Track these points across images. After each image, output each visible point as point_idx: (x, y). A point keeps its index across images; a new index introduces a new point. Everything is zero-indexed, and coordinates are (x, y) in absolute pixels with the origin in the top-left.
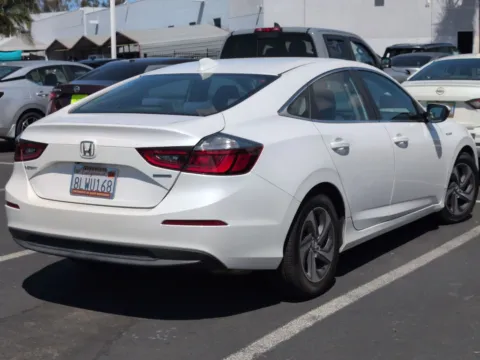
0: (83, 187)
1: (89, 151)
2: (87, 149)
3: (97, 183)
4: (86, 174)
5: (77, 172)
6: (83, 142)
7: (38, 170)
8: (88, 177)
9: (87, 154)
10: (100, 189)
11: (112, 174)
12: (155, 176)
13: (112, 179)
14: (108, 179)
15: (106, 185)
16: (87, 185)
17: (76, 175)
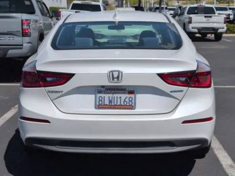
0: (107, 102)
1: (118, 78)
2: (116, 76)
3: (119, 99)
4: (108, 93)
5: (100, 92)
6: (112, 72)
7: (63, 93)
8: (111, 95)
9: (116, 80)
10: (122, 103)
11: (131, 92)
12: (171, 92)
13: (132, 96)
14: (129, 96)
15: (127, 100)
16: (110, 102)
17: (99, 95)
